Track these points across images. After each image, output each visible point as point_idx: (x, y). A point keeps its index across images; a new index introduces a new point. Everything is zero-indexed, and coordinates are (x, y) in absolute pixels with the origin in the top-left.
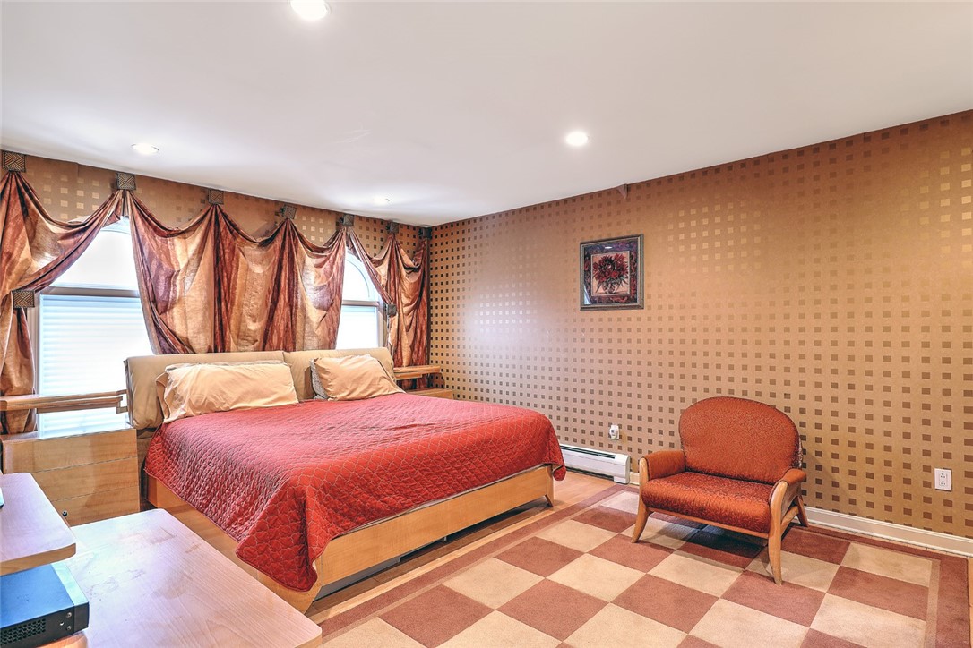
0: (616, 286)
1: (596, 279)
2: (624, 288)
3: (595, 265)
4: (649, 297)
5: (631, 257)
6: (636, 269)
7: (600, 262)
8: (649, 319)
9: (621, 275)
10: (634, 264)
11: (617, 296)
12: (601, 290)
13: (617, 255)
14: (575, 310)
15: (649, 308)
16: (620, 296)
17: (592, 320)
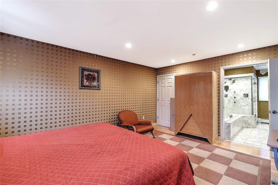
0: (92, 83)
1: (86, 79)
2: (95, 84)
3: (85, 75)
4: (102, 87)
5: (98, 75)
6: (99, 79)
7: (87, 74)
8: (102, 93)
9: (94, 80)
10: (98, 77)
11: (93, 86)
12: (87, 83)
13: (93, 74)
14: (76, 89)
15: (102, 90)
16: (94, 86)
17: (83, 93)
